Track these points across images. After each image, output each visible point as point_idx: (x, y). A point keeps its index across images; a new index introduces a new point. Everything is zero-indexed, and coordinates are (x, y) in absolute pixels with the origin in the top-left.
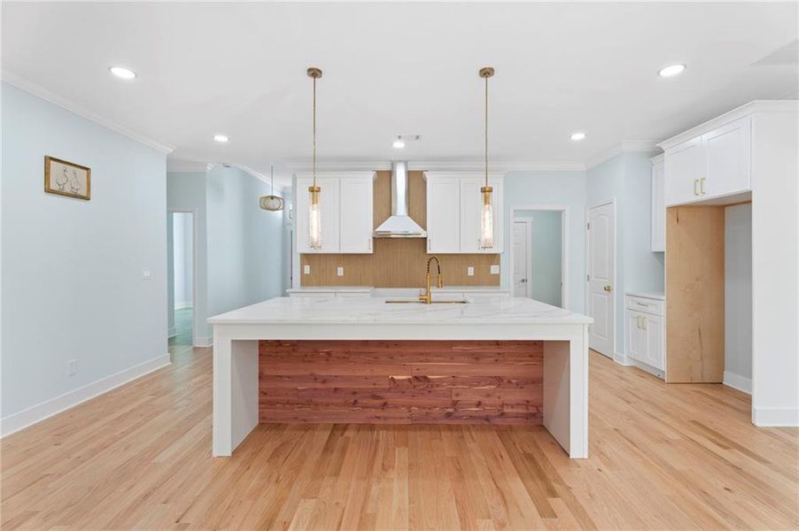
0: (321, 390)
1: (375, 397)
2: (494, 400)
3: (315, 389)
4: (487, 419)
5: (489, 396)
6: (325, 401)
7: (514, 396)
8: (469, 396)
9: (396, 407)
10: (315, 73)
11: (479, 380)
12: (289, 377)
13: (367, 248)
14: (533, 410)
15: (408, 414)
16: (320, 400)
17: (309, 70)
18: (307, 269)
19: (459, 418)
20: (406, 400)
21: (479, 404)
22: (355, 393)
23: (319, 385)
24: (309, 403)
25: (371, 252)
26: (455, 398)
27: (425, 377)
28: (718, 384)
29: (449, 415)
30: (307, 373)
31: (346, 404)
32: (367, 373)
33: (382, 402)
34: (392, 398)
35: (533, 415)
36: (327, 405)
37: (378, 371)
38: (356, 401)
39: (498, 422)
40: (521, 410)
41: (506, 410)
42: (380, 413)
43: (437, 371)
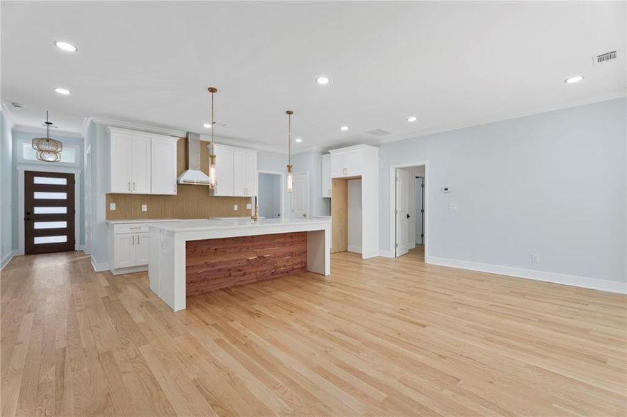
0: (211, 271)
1: (240, 270)
2: (290, 263)
3: (208, 271)
4: (288, 272)
5: (288, 261)
6: (213, 277)
7: (298, 260)
8: (280, 263)
9: (250, 274)
10: (212, 90)
11: (285, 255)
12: (192, 266)
13: (172, 190)
14: (303, 265)
15: (255, 277)
16: (210, 277)
17: (209, 89)
18: (113, 206)
19: (277, 274)
20: (254, 270)
21: (285, 266)
22: (229, 270)
23: (210, 269)
24: (204, 280)
25: (176, 193)
26: (275, 265)
27: (263, 257)
28: (346, 251)
29: (273, 273)
30: (203, 262)
31: (225, 277)
32: (235, 257)
33: (243, 272)
34: (248, 269)
35: (304, 267)
36: (215, 279)
37: (241, 256)
38: (230, 275)
39: (292, 272)
40: (299, 266)
41: (295, 267)
42: (242, 279)
43: (268, 252)
